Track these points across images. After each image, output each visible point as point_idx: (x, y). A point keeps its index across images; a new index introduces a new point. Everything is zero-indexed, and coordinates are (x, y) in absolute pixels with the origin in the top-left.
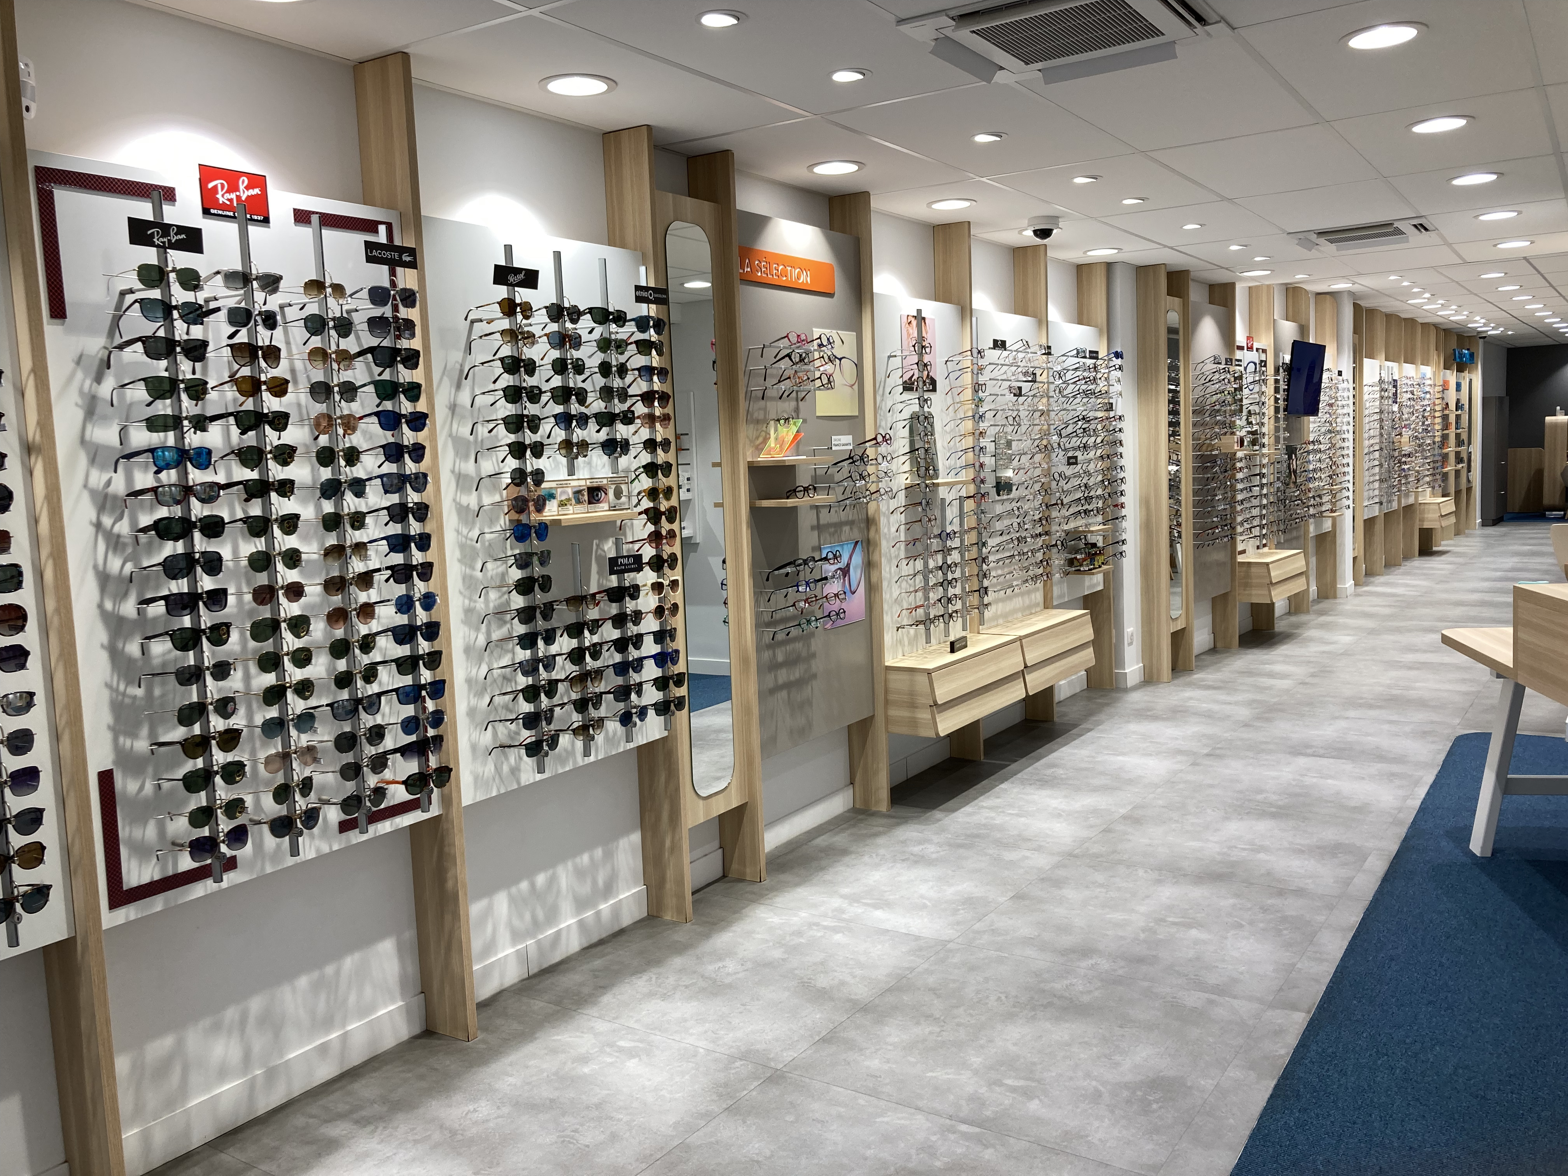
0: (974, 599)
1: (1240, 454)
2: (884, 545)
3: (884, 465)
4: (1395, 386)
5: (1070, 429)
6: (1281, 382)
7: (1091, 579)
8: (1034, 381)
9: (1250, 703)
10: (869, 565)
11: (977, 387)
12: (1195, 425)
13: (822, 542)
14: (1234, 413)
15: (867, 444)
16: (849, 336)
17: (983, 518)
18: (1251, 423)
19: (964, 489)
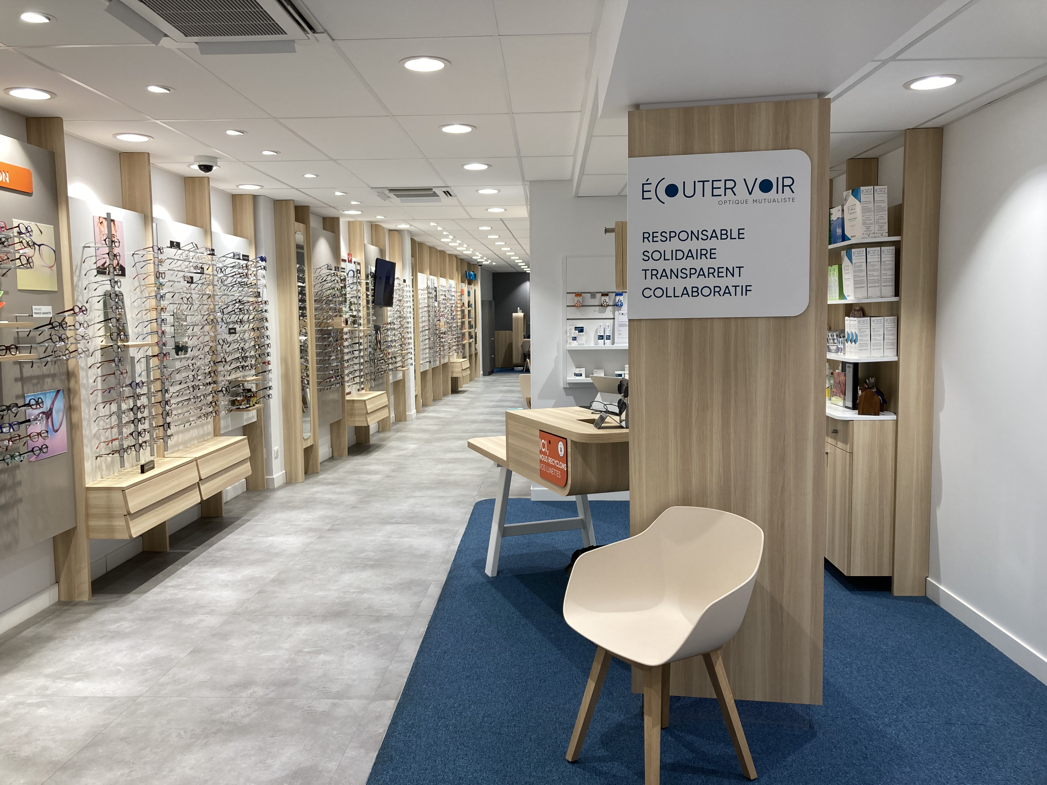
0: (160, 432)
1: (346, 330)
2: (83, 393)
3: (81, 331)
4: (436, 291)
5: (230, 309)
6: (370, 284)
7: (248, 414)
8: (202, 273)
9: (356, 492)
10: (70, 409)
11: (158, 275)
12: (316, 309)
13: (25, 391)
14: (341, 303)
15: (66, 314)
16: (48, 229)
17: (166, 372)
18: (352, 310)
19: (150, 349)
